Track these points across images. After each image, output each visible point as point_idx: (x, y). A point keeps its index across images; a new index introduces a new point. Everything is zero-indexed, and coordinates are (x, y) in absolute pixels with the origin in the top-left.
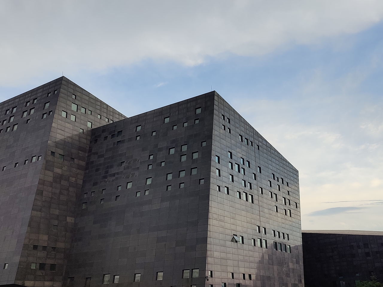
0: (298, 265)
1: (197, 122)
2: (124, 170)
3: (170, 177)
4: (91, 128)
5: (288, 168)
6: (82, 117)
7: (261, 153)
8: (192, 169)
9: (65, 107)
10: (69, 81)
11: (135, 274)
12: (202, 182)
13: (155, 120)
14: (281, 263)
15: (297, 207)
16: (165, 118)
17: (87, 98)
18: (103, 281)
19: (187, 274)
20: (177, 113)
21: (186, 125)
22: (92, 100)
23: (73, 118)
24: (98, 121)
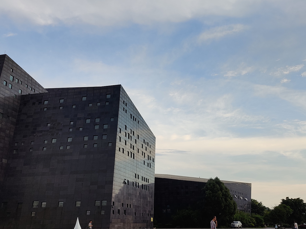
0: (152, 199)
1: (107, 103)
2: (50, 129)
3: (86, 139)
4: (21, 94)
5: (151, 136)
6: (16, 86)
7: (139, 126)
8: (103, 135)
9: (6, 78)
10: (10, 59)
11: (59, 202)
12: (110, 145)
13: (75, 96)
14: (145, 197)
15: (153, 162)
16: (83, 97)
17: (20, 72)
18: (33, 206)
19: (98, 203)
20: (92, 95)
21: (99, 104)
22: (23, 74)
23: (10, 86)
24: (26, 89)
